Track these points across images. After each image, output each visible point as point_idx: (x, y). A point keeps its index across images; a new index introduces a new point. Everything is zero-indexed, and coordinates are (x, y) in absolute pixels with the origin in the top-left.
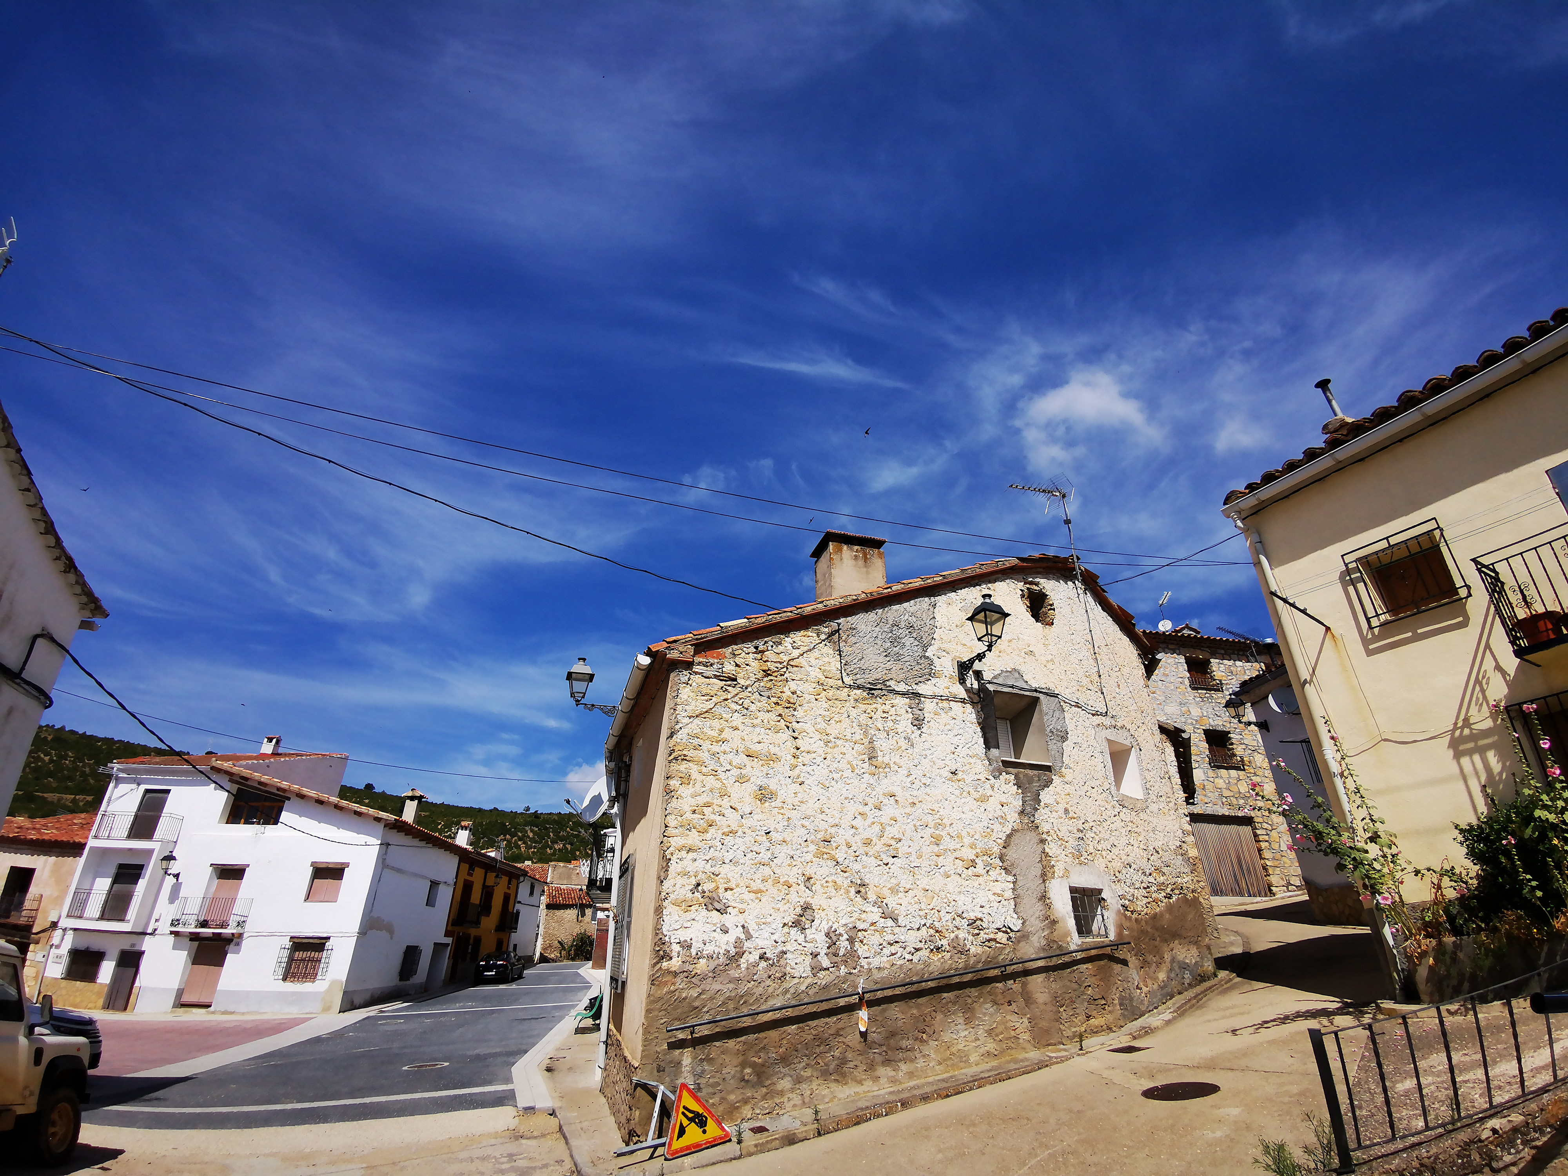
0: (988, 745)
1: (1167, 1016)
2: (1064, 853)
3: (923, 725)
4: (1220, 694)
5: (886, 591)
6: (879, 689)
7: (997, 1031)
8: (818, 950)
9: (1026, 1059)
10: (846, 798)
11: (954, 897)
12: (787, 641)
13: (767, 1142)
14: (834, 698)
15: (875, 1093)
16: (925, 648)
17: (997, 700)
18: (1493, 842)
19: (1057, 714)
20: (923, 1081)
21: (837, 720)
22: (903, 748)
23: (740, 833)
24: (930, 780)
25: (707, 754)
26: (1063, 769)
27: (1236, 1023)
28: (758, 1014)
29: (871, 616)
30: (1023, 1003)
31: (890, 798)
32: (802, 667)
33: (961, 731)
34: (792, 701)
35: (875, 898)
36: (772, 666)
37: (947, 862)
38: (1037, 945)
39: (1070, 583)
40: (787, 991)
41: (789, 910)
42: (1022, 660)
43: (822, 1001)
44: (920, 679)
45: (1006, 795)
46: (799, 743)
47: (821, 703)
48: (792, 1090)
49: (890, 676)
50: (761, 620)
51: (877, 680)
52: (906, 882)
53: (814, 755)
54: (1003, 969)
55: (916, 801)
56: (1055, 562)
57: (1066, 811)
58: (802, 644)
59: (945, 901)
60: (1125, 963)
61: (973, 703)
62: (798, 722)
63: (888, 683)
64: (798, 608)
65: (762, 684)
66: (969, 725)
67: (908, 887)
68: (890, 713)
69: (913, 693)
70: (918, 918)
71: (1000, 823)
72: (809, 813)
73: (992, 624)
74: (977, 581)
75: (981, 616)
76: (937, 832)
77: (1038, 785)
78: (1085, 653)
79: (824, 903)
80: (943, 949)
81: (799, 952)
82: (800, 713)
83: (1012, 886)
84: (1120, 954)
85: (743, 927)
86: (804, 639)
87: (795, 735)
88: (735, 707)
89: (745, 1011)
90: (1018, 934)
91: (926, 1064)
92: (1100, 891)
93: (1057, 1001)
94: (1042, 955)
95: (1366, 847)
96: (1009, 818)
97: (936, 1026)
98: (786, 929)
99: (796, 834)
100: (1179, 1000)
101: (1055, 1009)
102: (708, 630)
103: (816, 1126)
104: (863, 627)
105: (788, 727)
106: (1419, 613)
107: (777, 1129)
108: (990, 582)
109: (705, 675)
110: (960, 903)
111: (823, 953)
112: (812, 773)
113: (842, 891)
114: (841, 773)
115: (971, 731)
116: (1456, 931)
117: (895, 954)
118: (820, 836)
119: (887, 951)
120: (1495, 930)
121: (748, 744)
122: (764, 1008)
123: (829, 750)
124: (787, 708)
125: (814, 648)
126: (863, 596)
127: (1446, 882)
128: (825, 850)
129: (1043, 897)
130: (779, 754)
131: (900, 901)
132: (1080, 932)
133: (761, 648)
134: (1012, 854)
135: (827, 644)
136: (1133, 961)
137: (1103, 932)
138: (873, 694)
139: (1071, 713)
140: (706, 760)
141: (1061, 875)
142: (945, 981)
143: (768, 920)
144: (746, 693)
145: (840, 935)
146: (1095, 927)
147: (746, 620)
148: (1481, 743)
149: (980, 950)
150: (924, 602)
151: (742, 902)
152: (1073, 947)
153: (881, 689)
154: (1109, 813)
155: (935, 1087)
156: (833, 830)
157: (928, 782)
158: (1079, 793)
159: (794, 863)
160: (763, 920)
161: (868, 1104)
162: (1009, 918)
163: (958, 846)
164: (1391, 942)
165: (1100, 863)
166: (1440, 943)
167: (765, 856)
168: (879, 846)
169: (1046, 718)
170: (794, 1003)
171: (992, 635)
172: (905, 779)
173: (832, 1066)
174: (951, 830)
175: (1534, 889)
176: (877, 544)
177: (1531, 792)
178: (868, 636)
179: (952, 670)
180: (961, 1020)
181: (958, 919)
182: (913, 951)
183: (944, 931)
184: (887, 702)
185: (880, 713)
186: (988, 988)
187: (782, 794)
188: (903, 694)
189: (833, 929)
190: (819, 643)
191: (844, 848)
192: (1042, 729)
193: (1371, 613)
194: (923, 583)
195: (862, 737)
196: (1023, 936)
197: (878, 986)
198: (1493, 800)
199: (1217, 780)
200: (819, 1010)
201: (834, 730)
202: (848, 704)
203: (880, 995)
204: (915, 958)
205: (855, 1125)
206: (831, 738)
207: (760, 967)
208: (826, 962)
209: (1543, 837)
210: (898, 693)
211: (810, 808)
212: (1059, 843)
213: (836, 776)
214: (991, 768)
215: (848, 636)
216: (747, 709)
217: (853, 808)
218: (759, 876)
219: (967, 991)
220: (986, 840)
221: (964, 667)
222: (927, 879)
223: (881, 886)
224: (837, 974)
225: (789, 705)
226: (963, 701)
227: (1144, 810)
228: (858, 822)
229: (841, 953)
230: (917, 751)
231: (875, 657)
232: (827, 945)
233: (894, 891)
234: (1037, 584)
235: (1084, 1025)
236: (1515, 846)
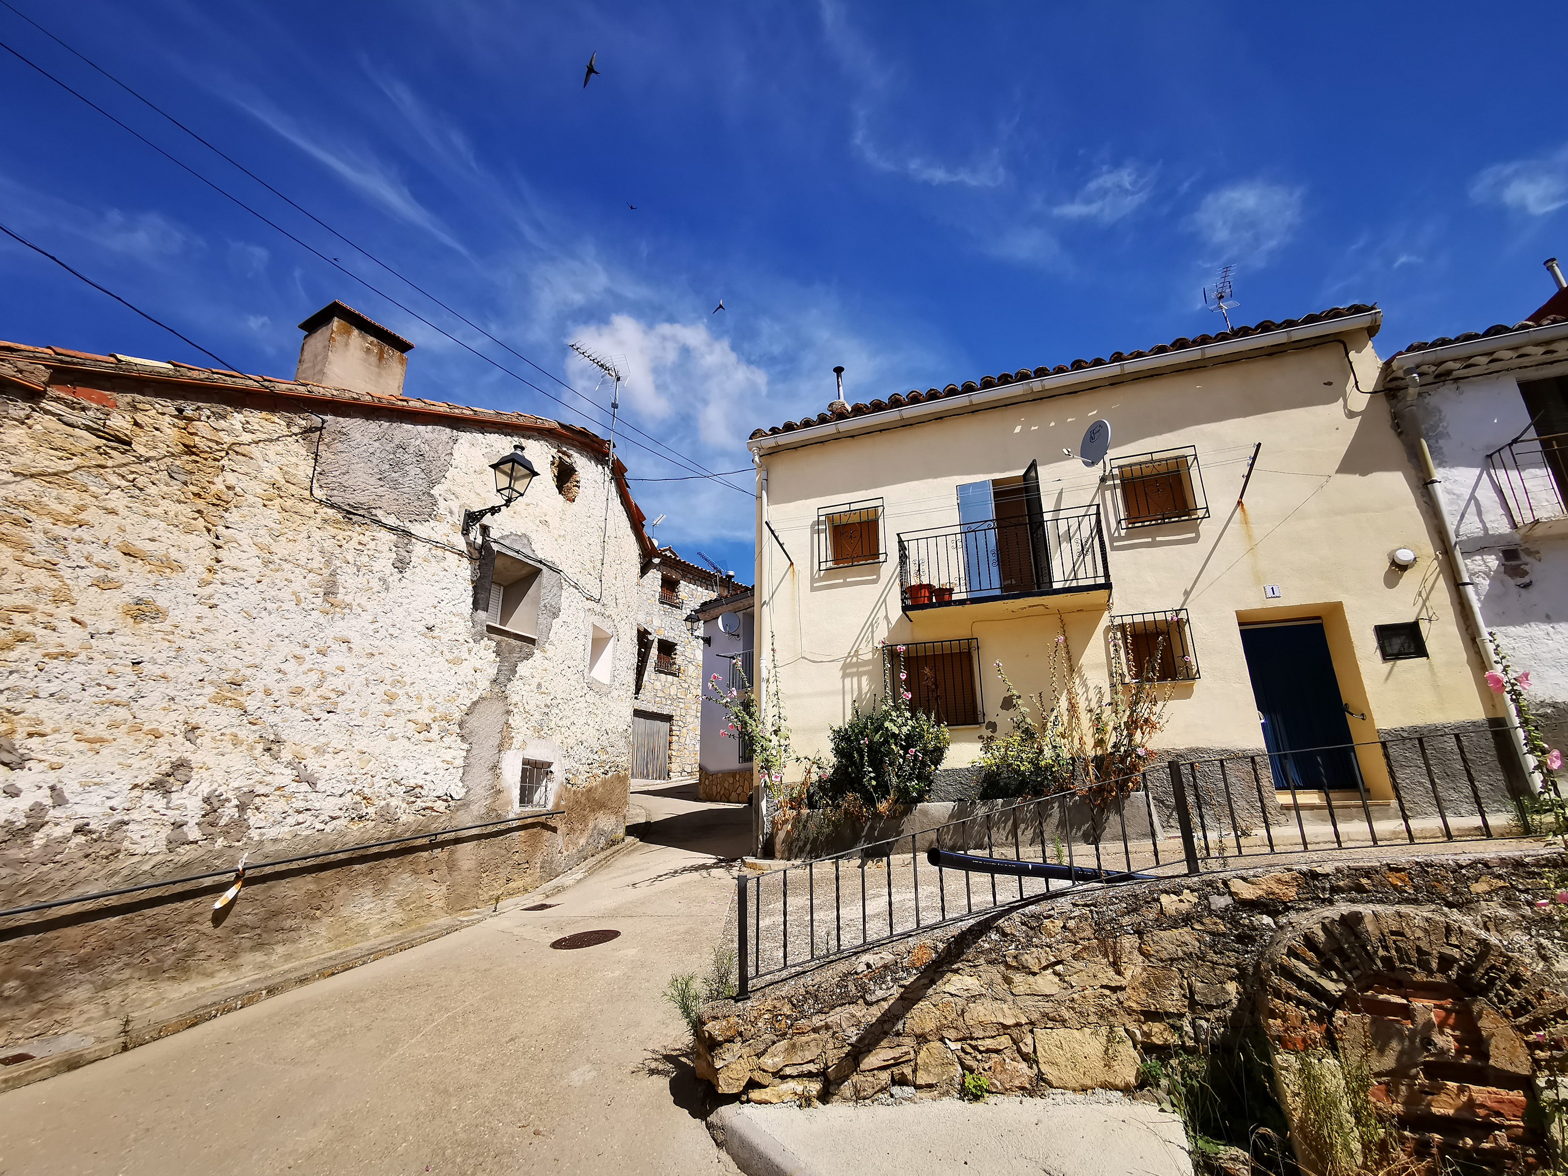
0: (476, 606)
1: (579, 876)
2: (526, 726)
3: (407, 569)
4: (679, 611)
5: (399, 403)
6: (360, 515)
7: (409, 901)
8: (185, 819)
9: (435, 926)
10: (278, 636)
11: (395, 762)
12: (237, 419)
13: (28, 1073)
14: (293, 510)
15: (230, 985)
16: (433, 484)
17: (498, 562)
18: (852, 742)
19: (555, 590)
20: (303, 962)
21: (291, 538)
22: (374, 590)
23: (82, 657)
24: (399, 632)
25: (40, 536)
26: (547, 645)
27: (636, 878)
28: (50, 907)
29: (374, 427)
30: (446, 871)
31: (342, 644)
32: (252, 458)
33: (449, 586)
34: (224, 497)
35: (290, 758)
36: (202, 444)
37: (398, 724)
38: (476, 813)
39: (600, 467)
40: (115, 873)
41: (150, 768)
42: (535, 528)
43: (174, 883)
44: (417, 518)
45: (483, 662)
46: (222, 554)
47: (270, 512)
48: (90, 1000)
49: (379, 504)
50: (198, 375)
51: (361, 504)
52: (337, 742)
53: (243, 574)
54: (434, 837)
55: (375, 652)
56: (592, 441)
57: (539, 686)
58: (261, 429)
59: (384, 765)
60: (554, 830)
61: (471, 558)
62: (227, 527)
63: (374, 511)
64: (265, 380)
65: (178, 463)
66: (460, 580)
67: (340, 747)
68: (368, 547)
69: (403, 531)
70: (344, 783)
71: (469, 689)
72: (214, 645)
73: (517, 479)
74: (510, 431)
75: (507, 467)
76: (393, 690)
77: (518, 655)
78: (596, 539)
79: (211, 761)
80: (367, 817)
81: (152, 822)
82: (233, 517)
83: (465, 754)
84: (552, 822)
85: (53, 788)
86: (264, 423)
87: (218, 543)
88: (116, 480)
89: (26, 903)
90: (459, 802)
91: (311, 943)
92: (550, 764)
93: (483, 867)
94: (479, 823)
95: (771, 738)
96: (479, 684)
97: (336, 901)
98: (137, 792)
99: (187, 670)
100: (591, 861)
101: (477, 875)
102: (89, 355)
103: (122, 1039)
104: (358, 435)
105: (209, 531)
106: (852, 566)
107: (50, 1053)
108: (523, 437)
109: (65, 419)
110: (401, 768)
111: (192, 822)
112: (234, 596)
113: (244, 747)
114: (280, 604)
115: (461, 587)
116: (812, 805)
117: (302, 823)
118: (227, 676)
119: (291, 820)
120: (839, 806)
121: (130, 538)
122: (65, 897)
123: (268, 572)
124: (213, 505)
125: (277, 439)
126: (368, 398)
127: (815, 768)
128: (229, 695)
129: (495, 768)
130: (185, 562)
131: (324, 764)
132: (522, 801)
133: (188, 412)
134: (473, 722)
135: (300, 440)
136: (562, 828)
137: (542, 802)
138: (351, 519)
139: (568, 593)
140: (36, 545)
141: (518, 747)
142: (360, 852)
143: (104, 780)
144: (145, 467)
145: (228, 800)
146: (536, 797)
147: (170, 366)
148: (861, 669)
149: (412, 818)
150: (445, 433)
151: (60, 753)
152: (511, 816)
153: (364, 516)
154: (576, 693)
155: (318, 967)
156: (248, 672)
157: (396, 632)
158: (556, 670)
159: (174, 707)
160: (96, 780)
161: (216, 999)
162: (453, 786)
163: (415, 708)
164: (764, 812)
165: (557, 738)
166: (799, 813)
167: (123, 692)
168: (313, 697)
169: (543, 591)
170: (123, 887)
171: (513, 490)
172: (367, 625)
173: (169, 962)
174: (410, 690)
175: (871, 778)
176: (403, 347)
177: (887, 708)
178: (363, 449)
179: (459, 519)
180: (369, 893)
181: (394, 785)
182: (328, 819)
183: (374, 797)
184: (367, 533)
185: (354, 543)
186: (411, 857)
187: (175, 616)
188: (391, 529)
189: (217, 793)
190: (288, 436)
191: (261, 695)
192: (536, 601)
193: (823, 559)
194: (448, 410)
195: (321, 566)
196: (464, 804)
197: (269, 860)
198: (857, 712)
199: (656, 683)
200: (167, 894)
201: (281, 549)
202: (311, 522)
203: (268, 870)
204: (328, 828)
205: (189, 1027)
206: (275, 558)
207: (72, 843)
208: (193, 833)
209: (886, 742)
210: (384, 526)
211: (216, 641)
212: (524, 716)
213: (269, 605)
214: (473, 630)
215: (334, 440)
216: (141, 490)
217: (285, 649)
218: (105, 718)
219: (385, 862)
220: (449, 705)
221: (472, 518)
222: (366, 741)
223: (303, 745)
224: (210, 847)
225: (218, 502)
226: (461, 554)
227: (606, 695)
228: (289, 667)
229: (222, 822)
230: (391, 596)
231: (365, 476)
232: (203, 813)
233: (320, 751)
234: (569, 456)
235: (502, 889)
236: (867, 746)
